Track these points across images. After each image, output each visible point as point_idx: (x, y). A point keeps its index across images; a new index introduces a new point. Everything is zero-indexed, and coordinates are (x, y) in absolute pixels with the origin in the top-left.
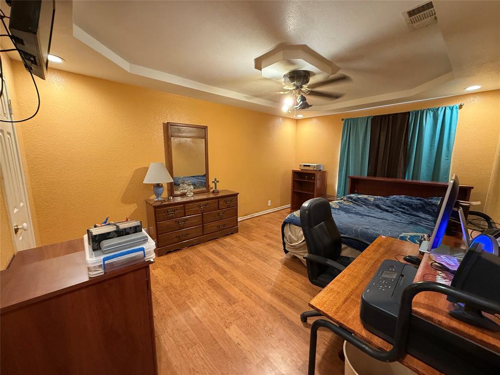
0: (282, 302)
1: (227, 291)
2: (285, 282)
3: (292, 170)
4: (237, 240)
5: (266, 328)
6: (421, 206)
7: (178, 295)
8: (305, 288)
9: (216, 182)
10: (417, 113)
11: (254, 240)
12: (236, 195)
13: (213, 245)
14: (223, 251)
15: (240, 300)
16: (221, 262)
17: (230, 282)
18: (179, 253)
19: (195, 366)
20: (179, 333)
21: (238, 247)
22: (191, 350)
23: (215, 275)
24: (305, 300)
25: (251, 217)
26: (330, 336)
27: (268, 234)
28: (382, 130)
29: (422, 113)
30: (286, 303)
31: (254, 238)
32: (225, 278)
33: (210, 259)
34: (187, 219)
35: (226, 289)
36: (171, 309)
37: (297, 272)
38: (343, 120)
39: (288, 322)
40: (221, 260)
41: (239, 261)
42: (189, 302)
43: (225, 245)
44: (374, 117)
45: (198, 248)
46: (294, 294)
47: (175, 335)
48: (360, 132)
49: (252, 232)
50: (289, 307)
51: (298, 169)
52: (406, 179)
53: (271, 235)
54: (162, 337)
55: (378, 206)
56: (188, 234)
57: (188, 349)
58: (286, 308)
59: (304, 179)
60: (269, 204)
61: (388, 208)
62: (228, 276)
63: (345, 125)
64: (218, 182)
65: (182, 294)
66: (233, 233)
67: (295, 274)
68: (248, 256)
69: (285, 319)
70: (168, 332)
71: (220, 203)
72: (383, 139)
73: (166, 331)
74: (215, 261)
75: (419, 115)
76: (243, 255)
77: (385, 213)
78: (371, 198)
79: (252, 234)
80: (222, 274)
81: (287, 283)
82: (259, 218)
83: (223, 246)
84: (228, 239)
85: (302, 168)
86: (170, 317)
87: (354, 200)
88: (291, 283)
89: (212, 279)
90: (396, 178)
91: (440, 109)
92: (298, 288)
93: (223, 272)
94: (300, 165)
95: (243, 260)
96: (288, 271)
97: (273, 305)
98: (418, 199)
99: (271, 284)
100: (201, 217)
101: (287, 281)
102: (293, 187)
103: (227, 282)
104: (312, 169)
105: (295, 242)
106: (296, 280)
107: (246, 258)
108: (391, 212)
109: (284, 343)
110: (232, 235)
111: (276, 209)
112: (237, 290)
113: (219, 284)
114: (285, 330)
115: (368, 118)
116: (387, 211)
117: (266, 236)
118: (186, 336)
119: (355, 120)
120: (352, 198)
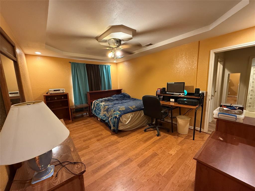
7: (159, 183)
11: (88, 146)
19: (194, 162)
20: (185, 172)
22: (190, 165)
28: (91, 71)
36: (173, 183)
38: (70, 63)
42: (163, 174)
47: (187, 174)
48: (81, 70)
54: (193, 180)
57: (190, 166)
63: (72, 66)
65: (158, 180)
70: (188, 178)
72: (92, 74)
73: (188, 180)
75: (102, 66)
86: (178, 181)
91: (106, 66)
105: (126, 121)
115: (84, 64)
117: (85, 141)
118: (184, 169)
119: (78, 64)
120: (106, 100)
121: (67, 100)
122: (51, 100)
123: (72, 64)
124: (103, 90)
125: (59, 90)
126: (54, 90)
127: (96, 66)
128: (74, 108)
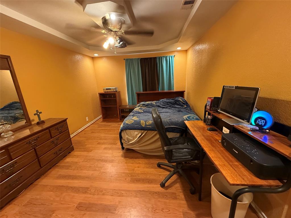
0: (144, 184)
1: (101, 204)
2: (135, 169)
3: (99, 93)
4: (78, 156)
5: (150, 210)
6: (174, 102)
8: (148, 166)
9: (38, 113)
10: (159, 58)
11: (92, 150)
12: (65, 120)
13: (55, 172)
14: (70, 172)
15: (117, 203)
16: (76, 183)
17: (98, 194)
18: (16, 202)
21: (83, 161)
23: (79, 198)
24: (154, 173)
25: (77, 133)
26: (179, 186)
27: (99, 141)
28: (146, 66)
29: (162, 58)
30: (146, 182)
31: (91, 148)
32: (90, 194)
33: (62, 186)
34: (16, 162)
35: (99, 202)
37: (136, 158)
38: (124, 59)
39: (157, 194)
40: (76, 181)
41: (92, 172)
43: (70, 166)
44: (141, 58)
45: (40, 184)
46: (145, 174)
48: (135, 67)
49: (86, 145)
50: (150, 184)
51: (102, 92)
52: (159, 90)
53: (102, 141)
55: (159, 106)
56: (21, 177)
58: (149, 185)
59: (107, 98)
60: (87, 120)
61: (163, 106)
62: (93, 191)
63: (126, 62)
64: (41, 113)
66: (70, 152)
67: (137, 160)
68: (97, 165)
69: (154, 194)
71: (52, 132)
72: (147, 71)
74: (70, 185)
75: (160, 58)
76: (92, 166)
77: (164, 109)
78: (154, 103)
79: (87, 146)
80: (85, 192)
81: (136, 169)
82: (83, 132)
83: (68, 167)
84: (68, 160)
85: (105, 91)
87: (147, 105)
88: (138, 167)
89: (80, 204)
90: (155, 91)
91: (168, 57)
92: (144, 168)
93: (85, 190)
94: (104, 89)
95: (95, 170)
96: (131, 161)
97: (141, 190)
98: (172, 99)
99: (129, 176)
100: (34, 152)
101: (136, 168)
102: (101, 104)
103: (96, 196)
104: (112, 91)
105: (131, 140)
106: (140, 164)
107: (97, 167)
108: (166, 108)
109: (166, 210)
110: (71, 154)
111: (92, 122)
112: (109, 197)
113: (90, 204)
114: (159, 201)
115: (138, 59)
116: (164, 108)
117: (99, 143)
119: (132, 60)
120: (145, 105)
121: (116, 99)
122: (109, 97)
123: (126, 60)
124: (160, 90)
125: (110, 89)
126: (107, 89)
127: (149, 59)
128: (128, 108)
